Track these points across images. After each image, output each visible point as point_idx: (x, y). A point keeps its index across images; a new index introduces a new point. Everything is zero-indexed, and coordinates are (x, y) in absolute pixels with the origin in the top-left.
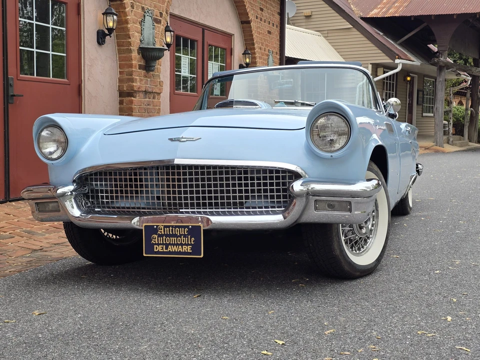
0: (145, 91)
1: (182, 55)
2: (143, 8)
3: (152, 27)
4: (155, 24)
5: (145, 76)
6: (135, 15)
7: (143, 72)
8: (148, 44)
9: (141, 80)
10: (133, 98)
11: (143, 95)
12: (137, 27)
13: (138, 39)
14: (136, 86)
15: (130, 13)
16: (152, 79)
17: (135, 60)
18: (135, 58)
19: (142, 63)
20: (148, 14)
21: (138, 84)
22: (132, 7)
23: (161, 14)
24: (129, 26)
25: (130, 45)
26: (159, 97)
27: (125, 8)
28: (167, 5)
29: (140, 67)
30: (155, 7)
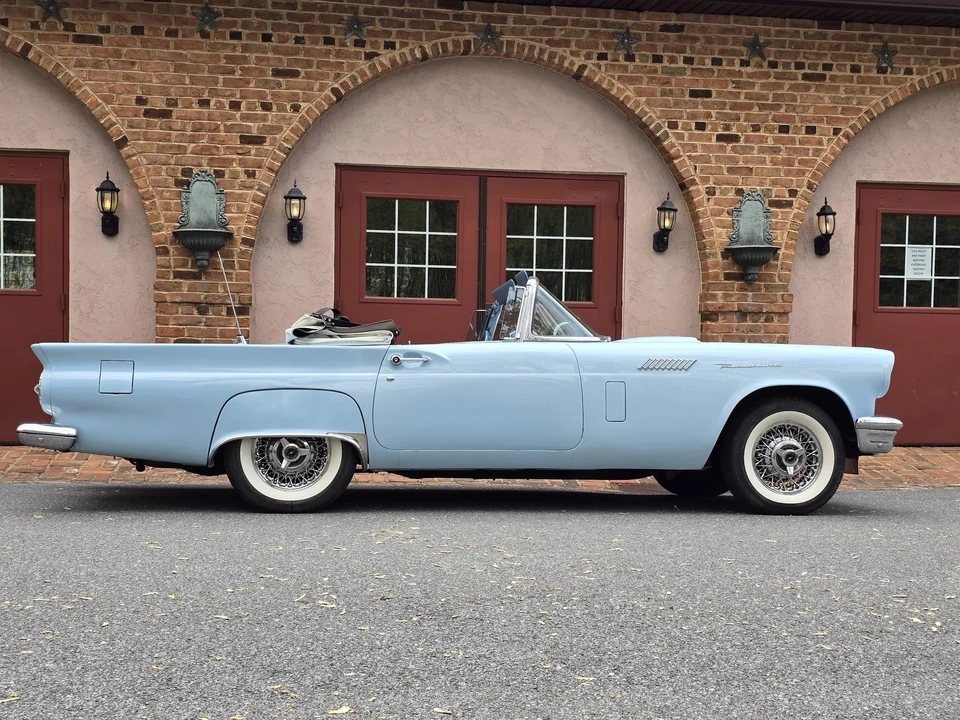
0: (739, 311)
1: (906, 245)
2: (740, 192)
3: (762, 214)
4: (772, 209)
5: (741, 289)
6: (715, 204)
7: (737, 284)
8: (750, 241)
9: (726, 296)
10: (709, 323)
11: (735, 317)
12: (721, 220)
13: (724, 235)
14: (713, 305)
15: (705, 202)
16: (763, 291)
17: (715, 268)
18: (716, 265)
19: (735, 270)
20: (750, 198)
21: (721, 301)
22: (711, 192)
23: (793, 193)
24: (701, 221)
25: (705, 246)
26: (784, 319)
27: (693, 198)
28: (814, 174)
29: (728, 277)
30: (774, 183)
